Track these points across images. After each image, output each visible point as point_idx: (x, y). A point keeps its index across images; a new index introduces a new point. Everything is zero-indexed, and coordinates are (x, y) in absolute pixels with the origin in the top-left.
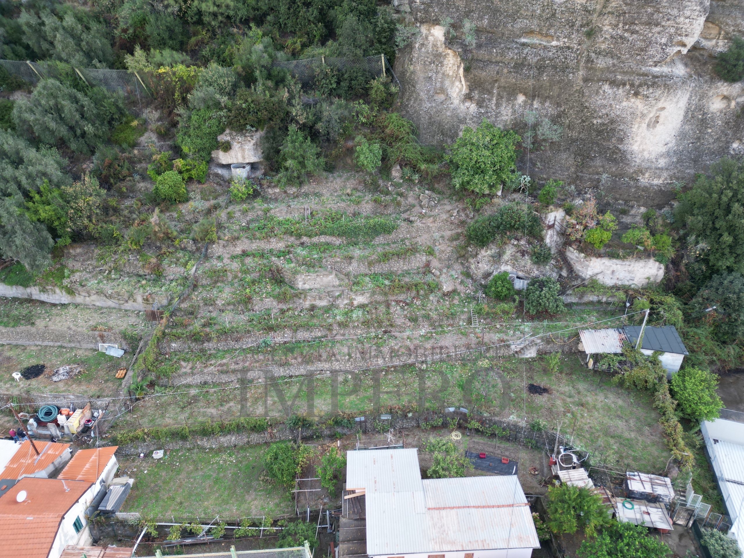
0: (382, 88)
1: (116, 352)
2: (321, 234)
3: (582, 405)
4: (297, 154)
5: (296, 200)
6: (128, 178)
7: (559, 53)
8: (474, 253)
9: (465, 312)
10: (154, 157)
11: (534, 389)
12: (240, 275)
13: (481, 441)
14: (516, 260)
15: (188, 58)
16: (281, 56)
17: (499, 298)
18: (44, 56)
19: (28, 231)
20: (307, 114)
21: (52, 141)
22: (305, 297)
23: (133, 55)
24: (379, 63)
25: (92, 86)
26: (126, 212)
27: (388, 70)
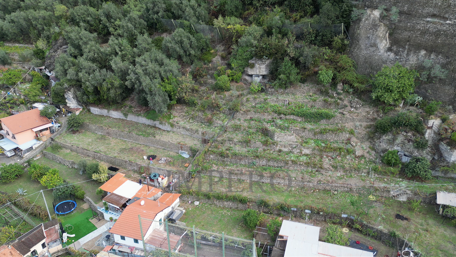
0: (340, 41)
1: (186, 156)
2: (291, 114)
3: (427, 231)
4: (286, 72)
5: (282, 95)
6: (205, 77)
7: (450, 27)
8: (379, 137)
9: (366, 168)
10: (218, 68)
11: (398, 217)
12: (247, 129)
13: (360, 236)
14: (404, 144)
15: (242, 21)
16: (288, 22)
17: (389, 163)
18: (179, 17)
19: (161, 95)
20: (296, 52)
21: (176, 57)
22: (277, 145)
23: (217, 19)
24: (340, 28)
25: (197, 32)
26: (201, 93)
27: (345, 32)
